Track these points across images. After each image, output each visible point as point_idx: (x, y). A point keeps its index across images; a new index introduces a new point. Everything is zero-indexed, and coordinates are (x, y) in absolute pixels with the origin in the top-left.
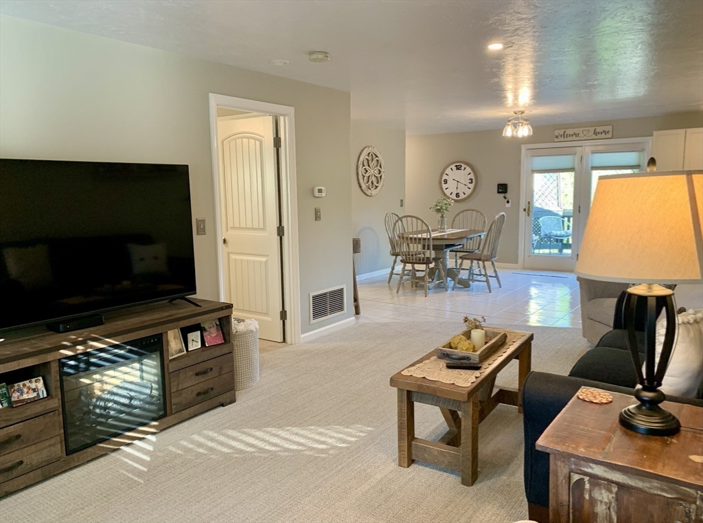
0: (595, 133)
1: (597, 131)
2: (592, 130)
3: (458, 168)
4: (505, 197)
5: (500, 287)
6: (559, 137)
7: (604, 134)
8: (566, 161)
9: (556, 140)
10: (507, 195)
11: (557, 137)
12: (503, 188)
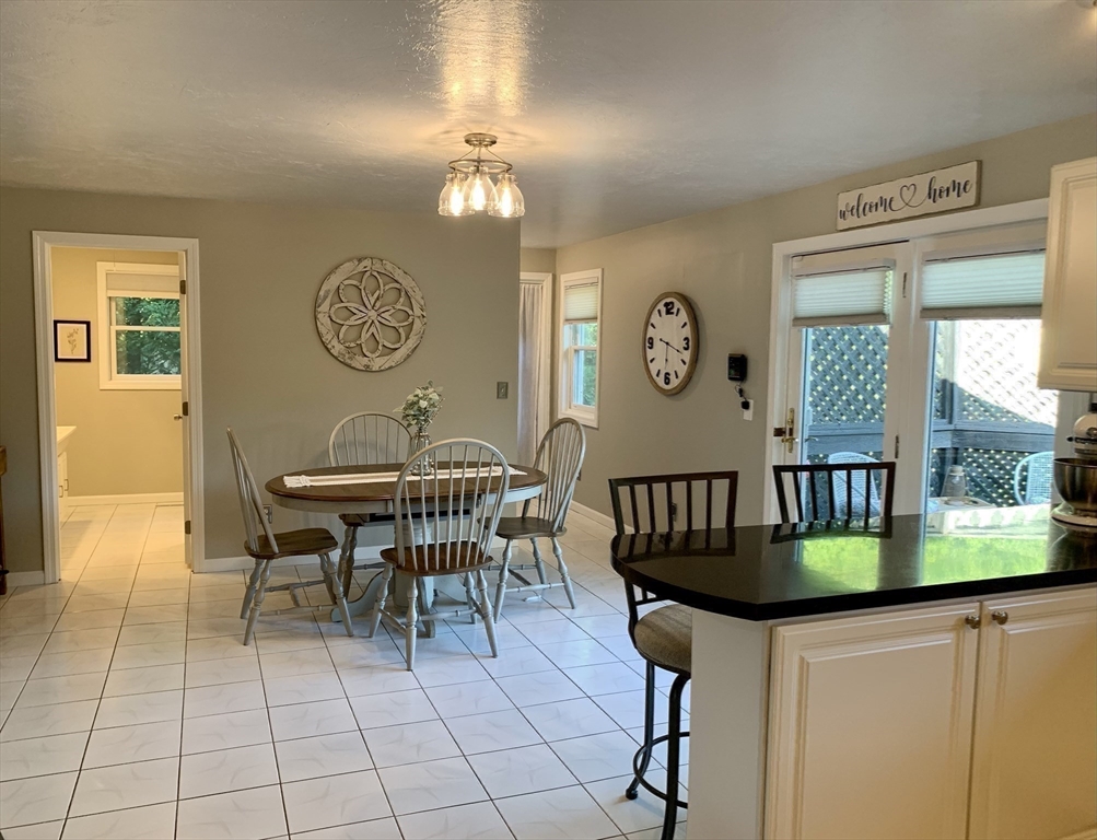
0: (933, 194)
1: (936, 186)
2: (922, 182)
3: (669, 309)
4: (741, 392)
5: (494, 656)
6: (848, 214)
7: (953, 194)
9: (842, 224)
10: (746, 386)
11: (843, 215)
12: (739, 367)
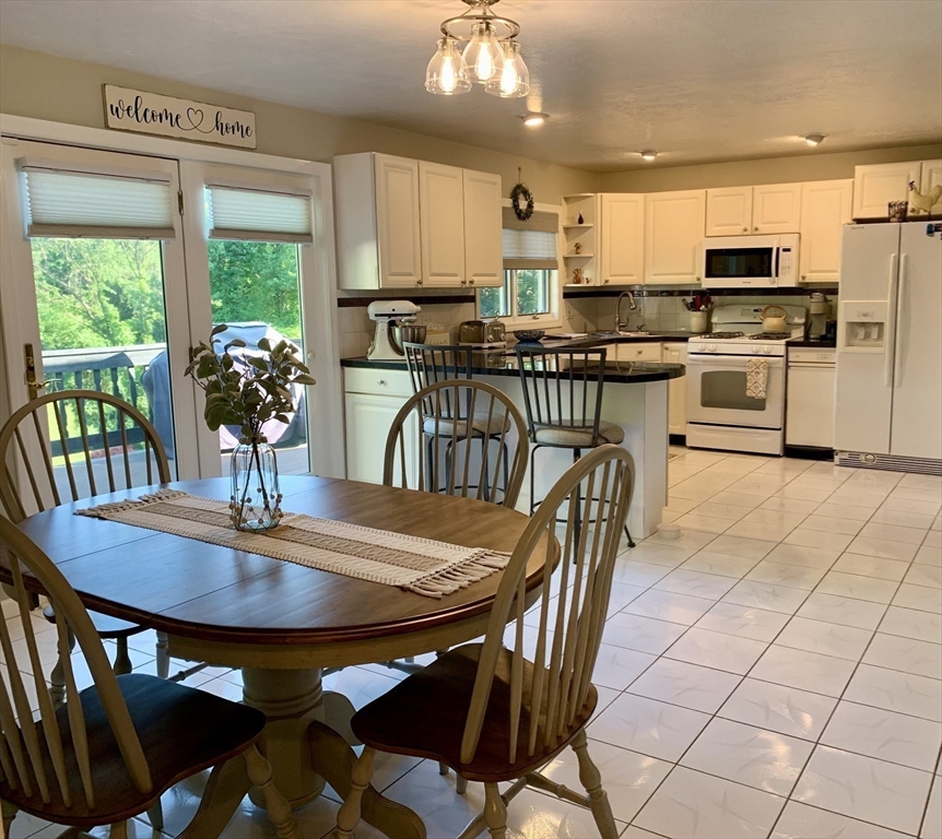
8: (144, 201)
